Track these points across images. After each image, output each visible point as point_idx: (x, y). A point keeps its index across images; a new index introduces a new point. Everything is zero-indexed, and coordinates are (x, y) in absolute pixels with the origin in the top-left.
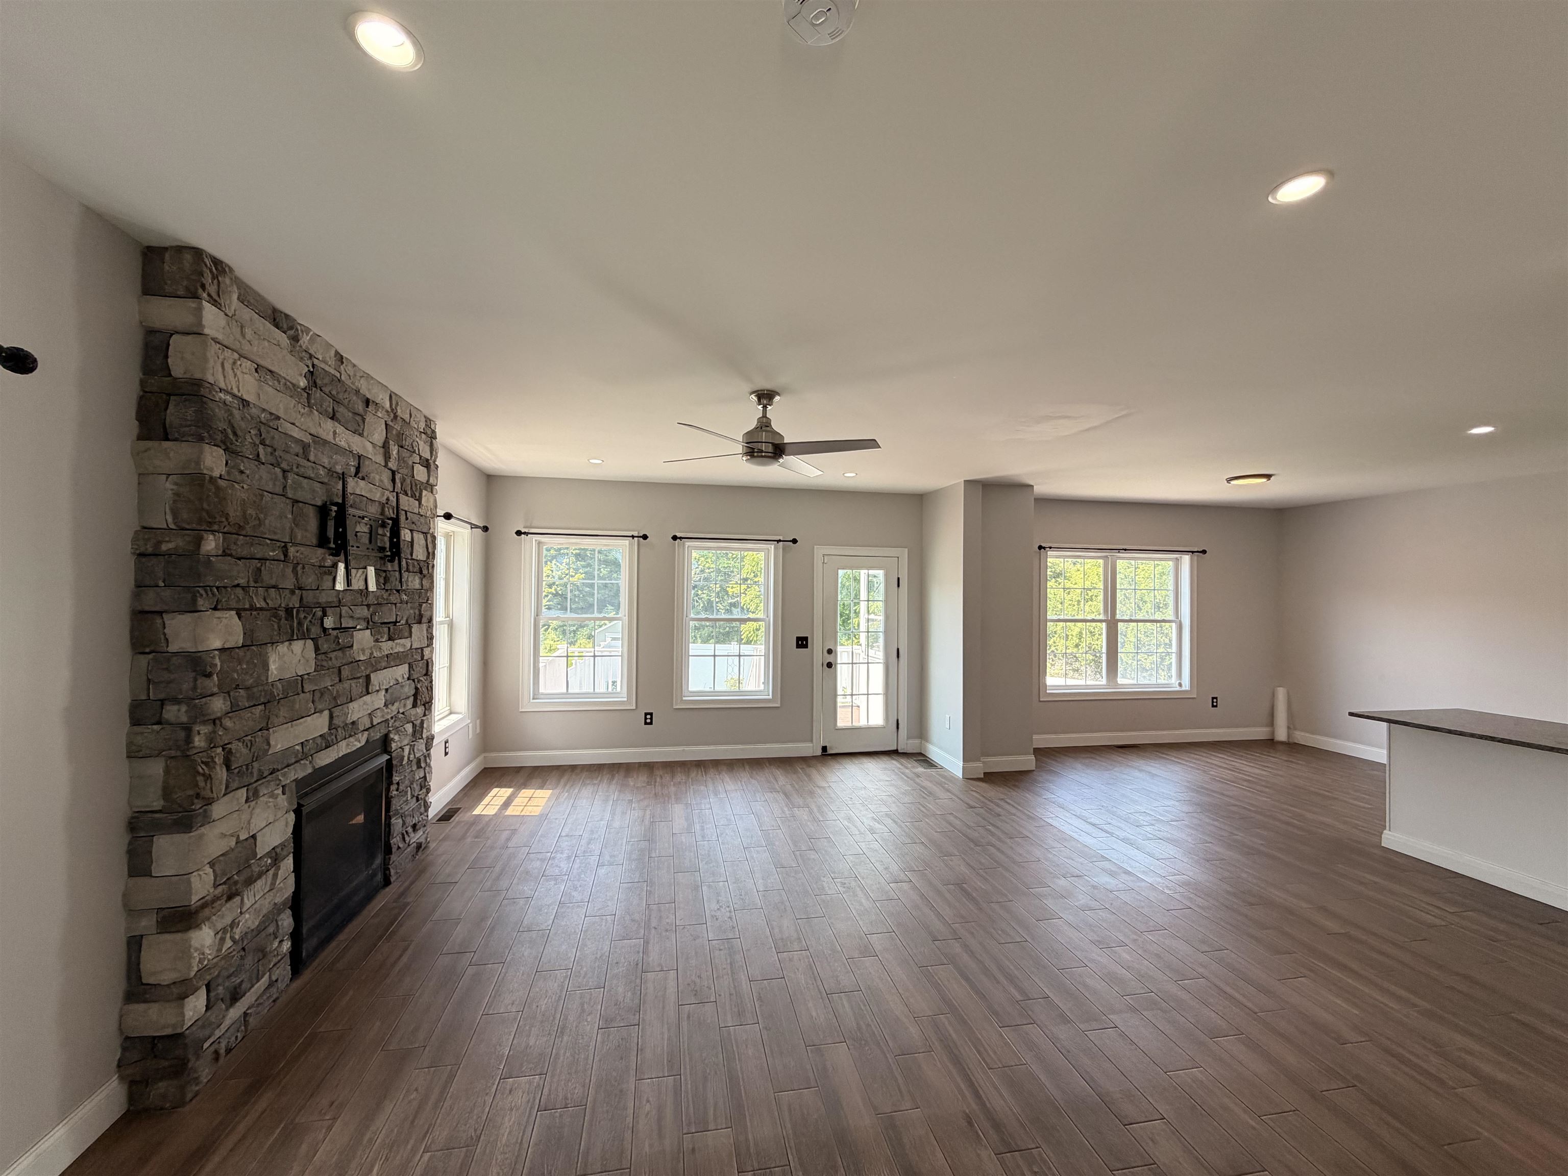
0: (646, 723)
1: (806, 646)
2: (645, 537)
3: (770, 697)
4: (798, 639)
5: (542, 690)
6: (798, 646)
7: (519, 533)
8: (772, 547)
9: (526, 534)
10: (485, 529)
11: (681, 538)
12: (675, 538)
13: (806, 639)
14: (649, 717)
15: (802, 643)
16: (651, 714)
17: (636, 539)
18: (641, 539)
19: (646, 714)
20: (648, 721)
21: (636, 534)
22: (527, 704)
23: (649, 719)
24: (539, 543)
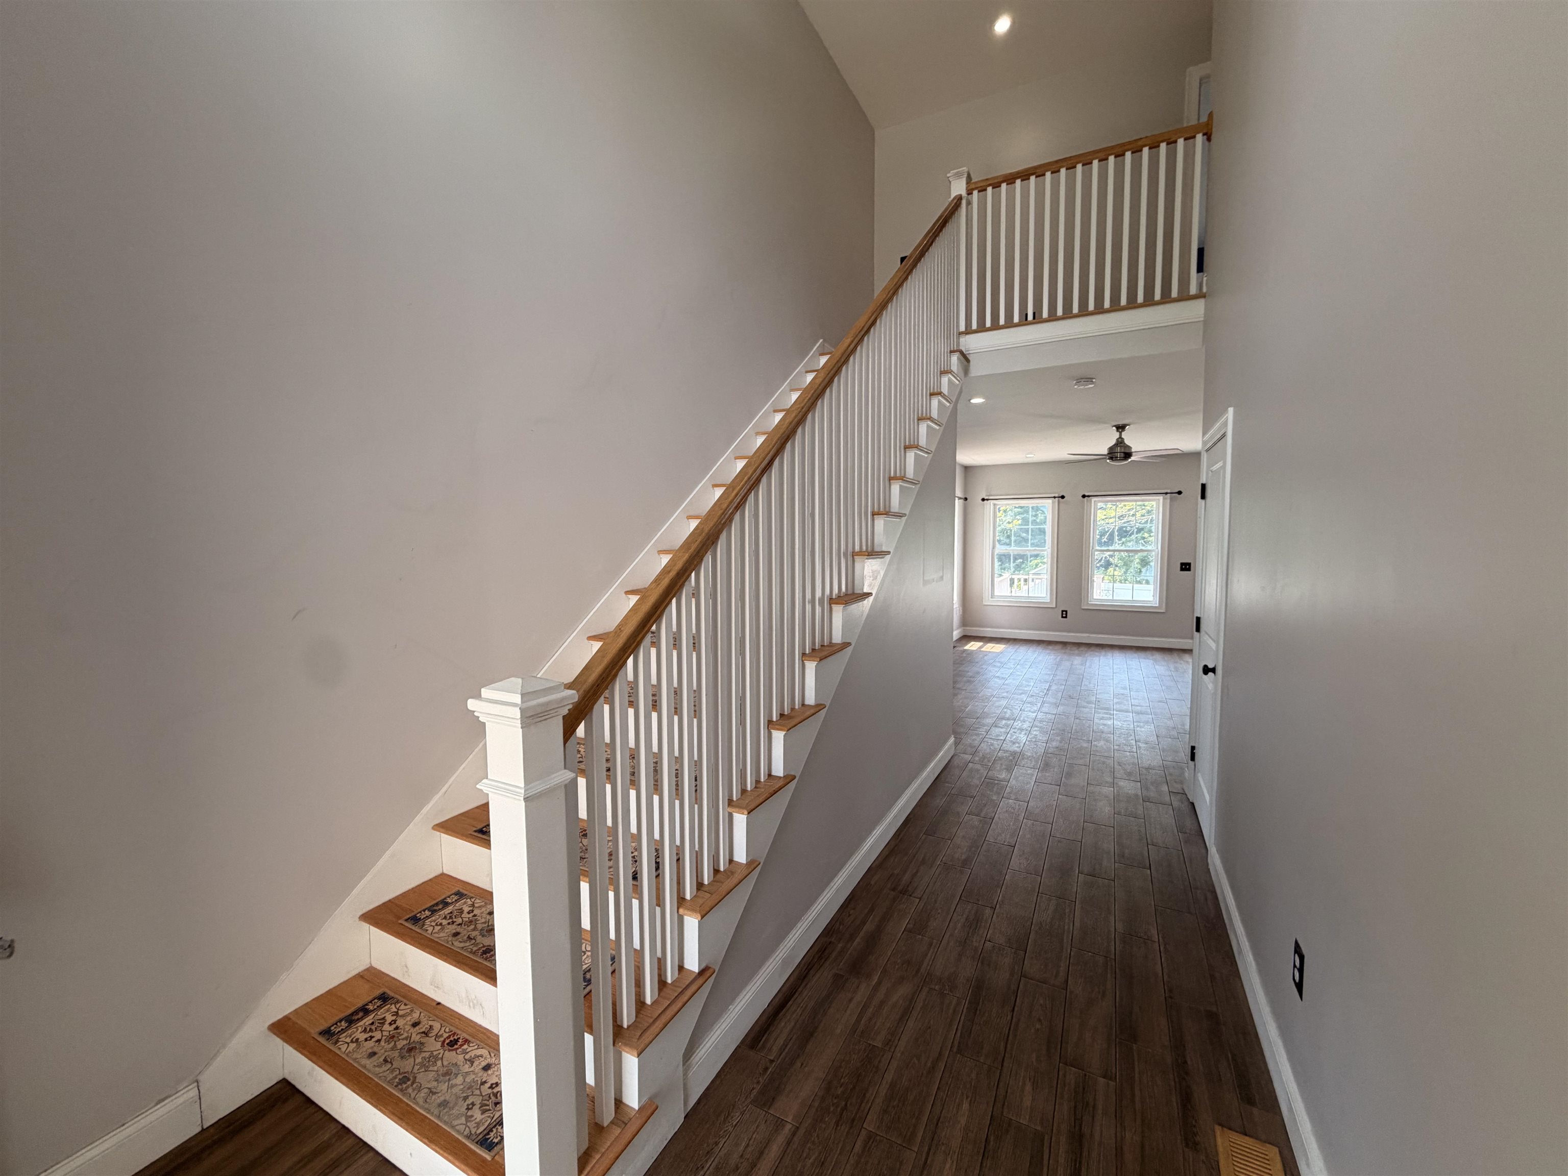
0: (1062, 617)
1: (1189, 570)
2: (1063, 497)
3: (1157, 605)
4: (1182, 564)
5: (996, 593)
6: (1182, 569)
7: (983, 500)
8: (1161, 498)
9: (987, 500)
10: (966, 499)
11: (1089, 496)
12: (1084, 496)
13: (1189, 564)
14: (1064, 613)
15: (1186, 567)
16: (1066, 611)
17: (1057, 499)
18: (1060, 499)
19: (1063, 611)
20: (1064, 615)
21: (1056, 495)
22: (987, 601)
23: (1064, 614)
24: (995, 505)
